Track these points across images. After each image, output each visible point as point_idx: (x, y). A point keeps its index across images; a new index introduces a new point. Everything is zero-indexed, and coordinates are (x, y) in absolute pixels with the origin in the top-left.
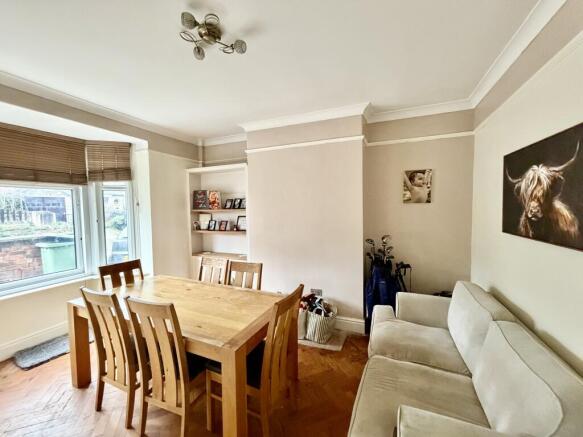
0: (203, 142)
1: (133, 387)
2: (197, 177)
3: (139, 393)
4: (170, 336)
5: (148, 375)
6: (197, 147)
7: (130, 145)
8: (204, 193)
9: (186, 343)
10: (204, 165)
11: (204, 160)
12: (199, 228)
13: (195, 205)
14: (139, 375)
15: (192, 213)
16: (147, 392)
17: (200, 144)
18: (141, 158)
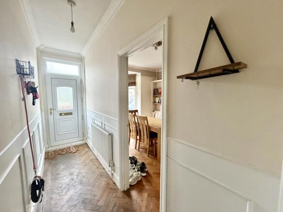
0: (158, 70)
1: (137, 140)
2: (155, 84)
3: (138, 141)
4: (146, 126)
5: (140, 136)
6: (156, 73)
7: (136, 75)
8: (157, 89)
9: (150, 128)
10: (158, 79)
11: (158, 77)
12: (155, 102)
13: (154, 94)
14: (138, 137)
15: (153, 97)
16: (140, 141)
17: (157, 72)
18: (139, 79)
